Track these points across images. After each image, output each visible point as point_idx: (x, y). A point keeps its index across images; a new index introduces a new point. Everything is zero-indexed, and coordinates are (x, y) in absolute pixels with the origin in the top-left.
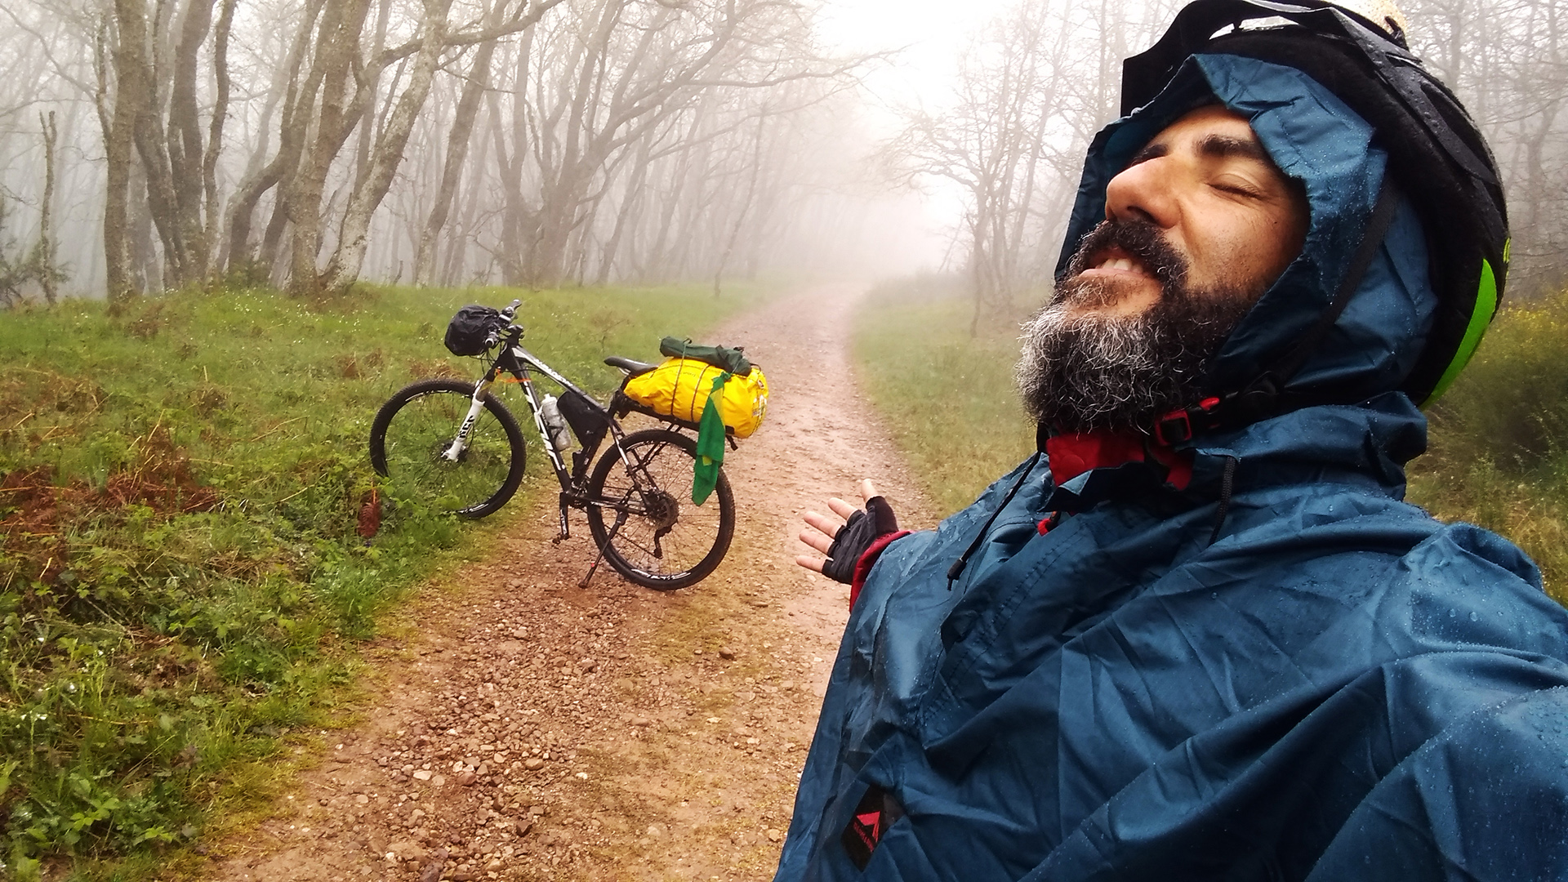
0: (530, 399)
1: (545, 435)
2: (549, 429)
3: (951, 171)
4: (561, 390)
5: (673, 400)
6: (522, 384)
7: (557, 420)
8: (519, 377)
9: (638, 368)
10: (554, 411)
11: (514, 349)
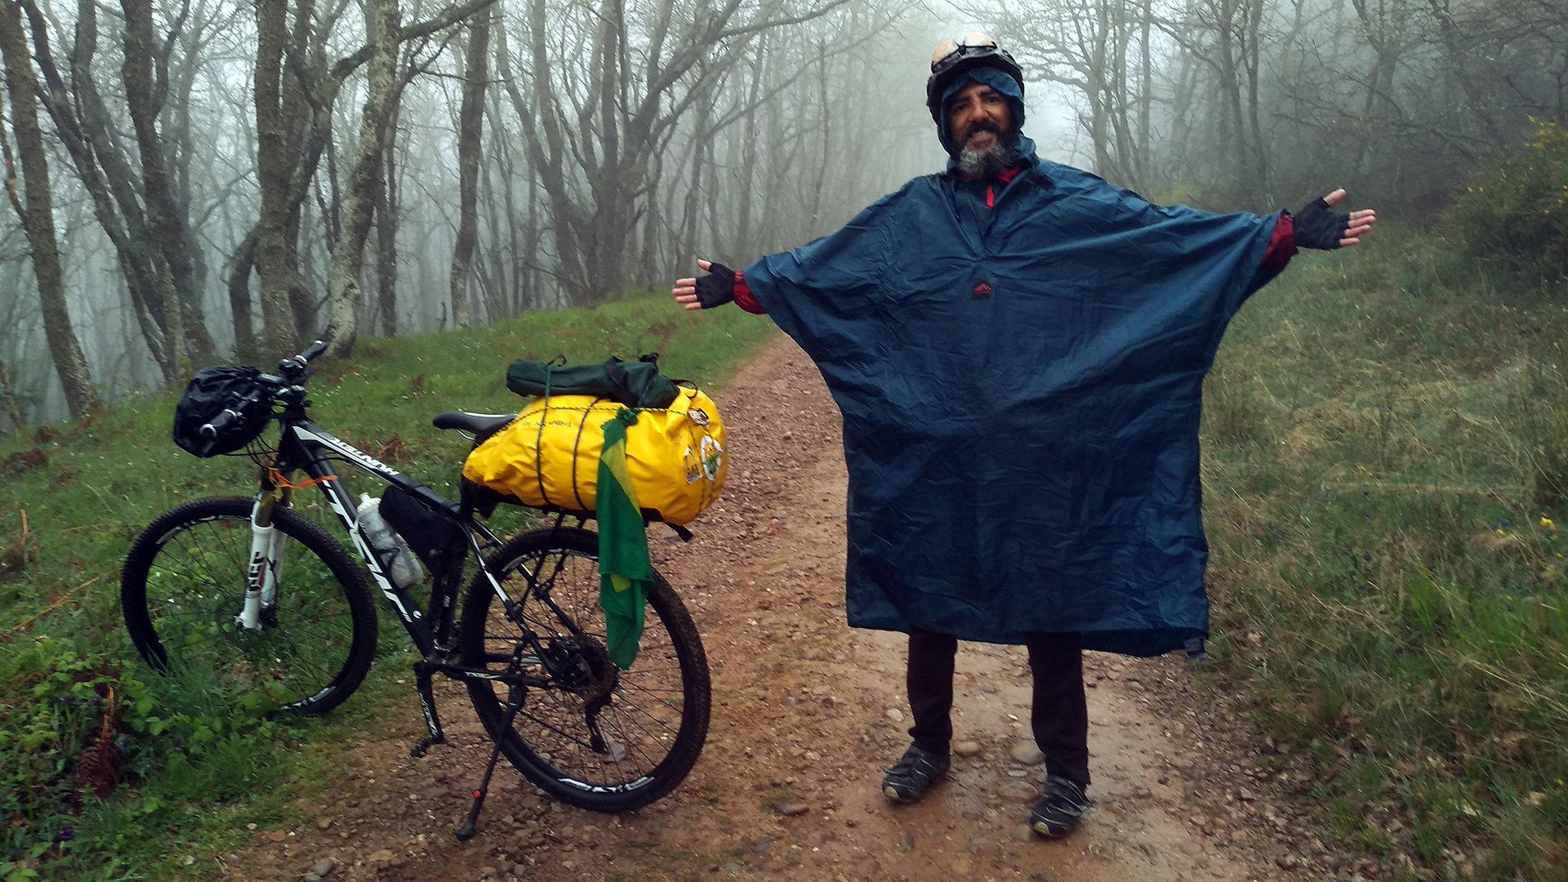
0: (339, 508)
1: (374, 567)
2: (377, 553)
3: (1052, 73)
4: (383, 484)
5: (540, 477)
6: (321, 486)
7: (386, 540)
8: (314, 475)
9: (484, 426)
10: (377, 523)
11: (296, 428)
